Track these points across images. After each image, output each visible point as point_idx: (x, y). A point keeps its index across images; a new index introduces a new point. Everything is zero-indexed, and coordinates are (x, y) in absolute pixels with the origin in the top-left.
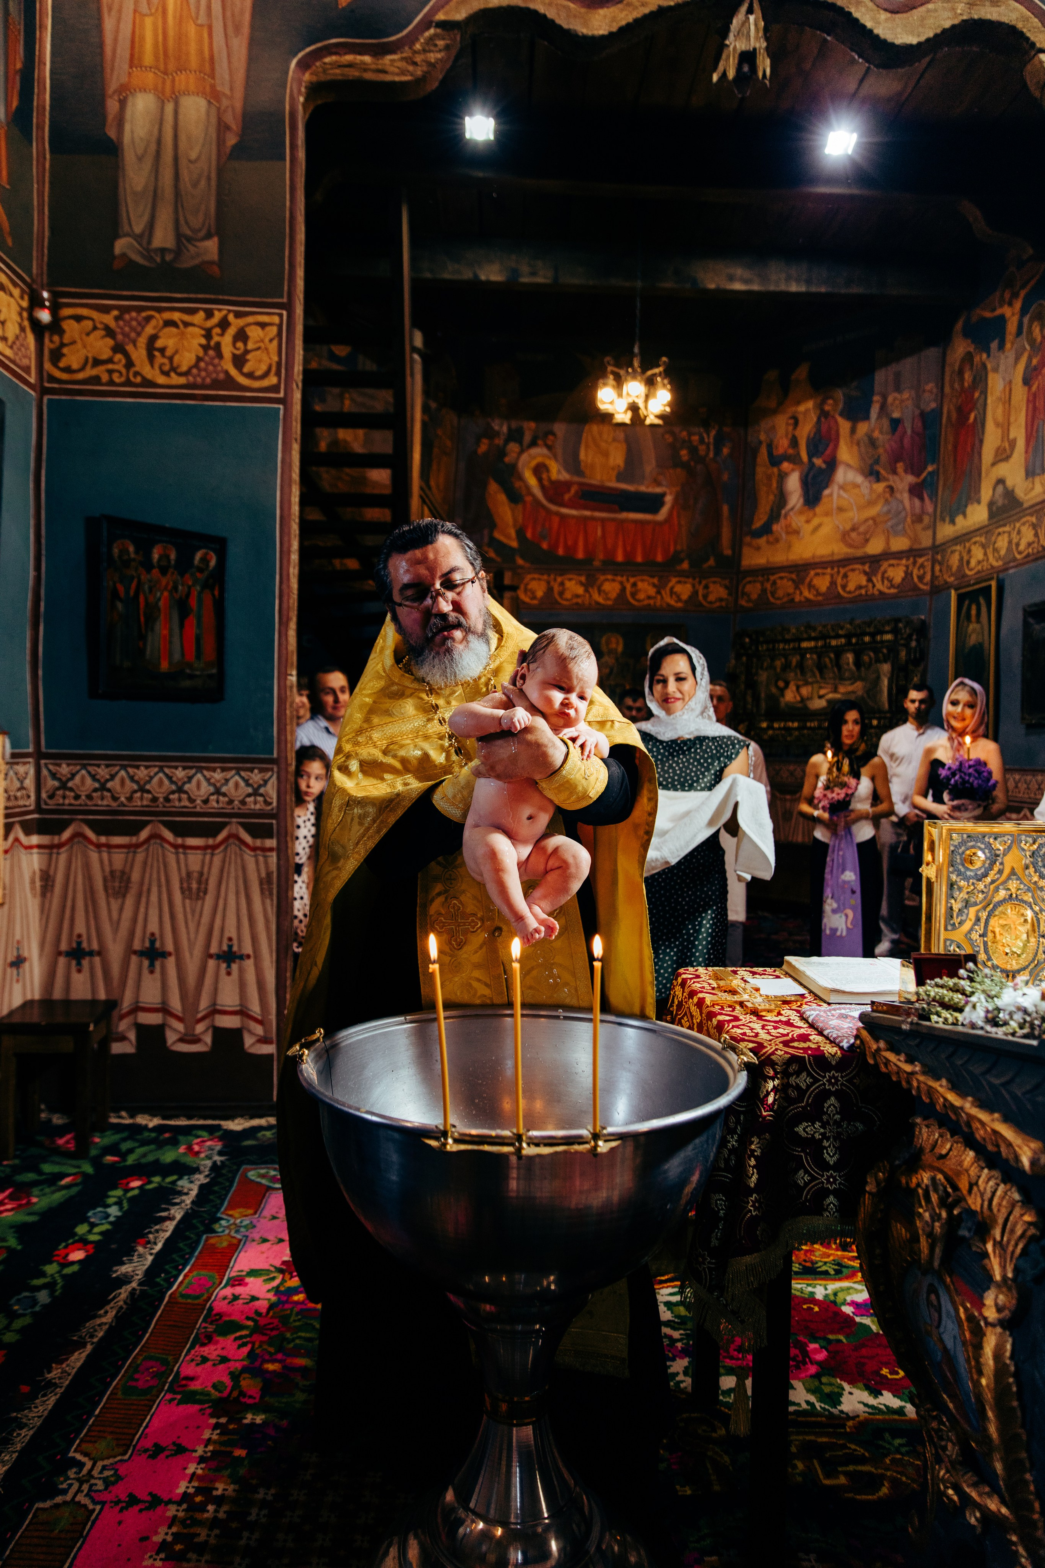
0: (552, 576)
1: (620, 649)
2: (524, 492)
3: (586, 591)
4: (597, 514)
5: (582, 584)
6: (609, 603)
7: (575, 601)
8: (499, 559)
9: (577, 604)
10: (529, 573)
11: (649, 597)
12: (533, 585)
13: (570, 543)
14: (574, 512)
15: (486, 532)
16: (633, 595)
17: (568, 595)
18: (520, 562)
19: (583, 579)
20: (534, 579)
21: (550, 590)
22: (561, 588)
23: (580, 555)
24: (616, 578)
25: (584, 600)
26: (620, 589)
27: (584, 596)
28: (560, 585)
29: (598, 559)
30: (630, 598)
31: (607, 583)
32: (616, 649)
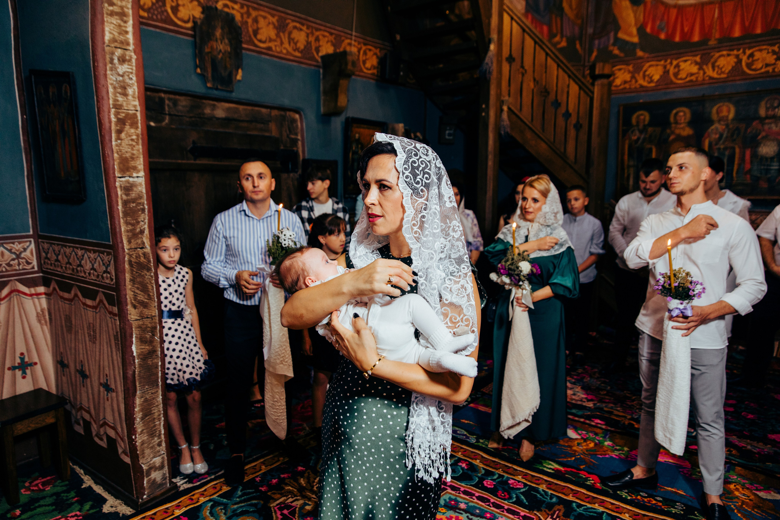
0: (669, 61)
1: (731, 116)
3: (700, 68)
5: (696, 63)
6: (723, 76)
7: (688, 79)
9: (691, 81)
10: (648, 62)
11: (767, 65)
12: (651, 71)
13: (686, 29)
15: (612, 34)
16: (749, 66)
17: (682, 75)
18: (640, 53)
19: (698, 59)
20: (650, 66)
21: (666, 72)
22: (676, 70)
23: (696, 38)
24: (732, 53)
25: (697, 78)
26: (735, 62)
27: (697, 73)
28: (675, 67)
29: (713, 39)
30: (745, 69)
31: (722, 58)
32: (727, 117)
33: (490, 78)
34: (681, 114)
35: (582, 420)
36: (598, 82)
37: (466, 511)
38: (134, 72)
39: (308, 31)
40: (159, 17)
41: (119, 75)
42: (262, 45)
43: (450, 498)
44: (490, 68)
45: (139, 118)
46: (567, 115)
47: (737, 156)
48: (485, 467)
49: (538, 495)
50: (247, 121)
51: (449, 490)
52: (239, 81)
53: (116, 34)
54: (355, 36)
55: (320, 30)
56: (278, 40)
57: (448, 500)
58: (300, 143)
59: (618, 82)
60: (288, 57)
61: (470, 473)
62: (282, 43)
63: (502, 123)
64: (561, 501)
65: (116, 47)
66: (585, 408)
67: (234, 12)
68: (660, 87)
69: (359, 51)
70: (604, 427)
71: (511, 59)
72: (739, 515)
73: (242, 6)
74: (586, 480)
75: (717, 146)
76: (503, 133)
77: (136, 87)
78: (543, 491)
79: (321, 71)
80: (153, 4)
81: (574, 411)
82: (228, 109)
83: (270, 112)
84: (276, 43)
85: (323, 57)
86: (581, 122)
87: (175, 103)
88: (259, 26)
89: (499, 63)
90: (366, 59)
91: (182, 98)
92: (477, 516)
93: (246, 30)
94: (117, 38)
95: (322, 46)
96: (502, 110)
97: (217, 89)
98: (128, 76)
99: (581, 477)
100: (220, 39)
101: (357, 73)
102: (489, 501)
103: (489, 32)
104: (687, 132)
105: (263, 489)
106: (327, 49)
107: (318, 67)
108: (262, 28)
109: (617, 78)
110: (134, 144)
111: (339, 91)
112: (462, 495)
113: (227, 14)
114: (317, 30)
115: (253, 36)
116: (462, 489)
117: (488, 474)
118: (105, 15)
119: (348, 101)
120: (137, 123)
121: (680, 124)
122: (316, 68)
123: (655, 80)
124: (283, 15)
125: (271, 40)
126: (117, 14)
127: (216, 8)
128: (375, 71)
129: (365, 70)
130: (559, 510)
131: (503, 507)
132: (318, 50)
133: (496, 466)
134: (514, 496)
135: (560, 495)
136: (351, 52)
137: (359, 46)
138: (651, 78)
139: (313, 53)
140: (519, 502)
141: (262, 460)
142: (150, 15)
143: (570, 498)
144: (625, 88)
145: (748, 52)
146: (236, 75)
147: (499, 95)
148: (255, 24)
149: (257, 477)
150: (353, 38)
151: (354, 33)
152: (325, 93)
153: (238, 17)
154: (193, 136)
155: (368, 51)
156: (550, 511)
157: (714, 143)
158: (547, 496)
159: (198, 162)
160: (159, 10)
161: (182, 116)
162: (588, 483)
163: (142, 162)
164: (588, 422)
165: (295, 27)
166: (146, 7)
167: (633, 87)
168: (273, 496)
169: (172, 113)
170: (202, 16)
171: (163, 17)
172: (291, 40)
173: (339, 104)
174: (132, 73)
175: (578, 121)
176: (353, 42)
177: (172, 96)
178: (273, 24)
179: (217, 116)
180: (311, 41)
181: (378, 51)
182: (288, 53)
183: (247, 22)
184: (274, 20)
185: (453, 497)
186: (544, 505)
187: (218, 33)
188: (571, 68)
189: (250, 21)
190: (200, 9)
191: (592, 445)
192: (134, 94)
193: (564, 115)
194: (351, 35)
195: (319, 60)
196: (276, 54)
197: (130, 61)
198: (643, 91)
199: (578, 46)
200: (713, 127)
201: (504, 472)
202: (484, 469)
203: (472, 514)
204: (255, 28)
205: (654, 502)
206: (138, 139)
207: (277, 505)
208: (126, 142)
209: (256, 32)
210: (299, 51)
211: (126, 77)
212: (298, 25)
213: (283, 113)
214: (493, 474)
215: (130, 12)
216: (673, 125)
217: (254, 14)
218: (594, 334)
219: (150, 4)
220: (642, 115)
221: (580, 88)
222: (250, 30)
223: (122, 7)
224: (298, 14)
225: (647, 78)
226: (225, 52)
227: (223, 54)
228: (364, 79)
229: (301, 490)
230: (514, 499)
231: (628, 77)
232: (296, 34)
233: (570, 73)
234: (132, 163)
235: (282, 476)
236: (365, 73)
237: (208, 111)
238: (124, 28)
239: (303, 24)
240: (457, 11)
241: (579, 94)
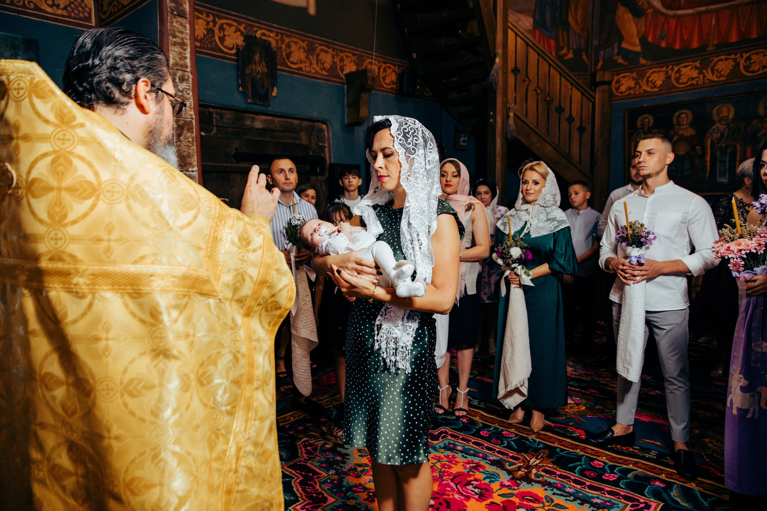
0: (670, 67)
1: (731, 116)
2: (646, 7)
3: (700, 73)
4: (711, 7)
5: (696, 68)
6: (722, 79)
7: (689, 83)
8: (626, 63)
9: (692, 85)
10: (651, 69)
12: (654, 77)
13: (685, 37)
14: (690, 11)
15: (616, 45)
16: (746, 68)
17: (684, 79)
18: (643, 61)
19: (697, 64)
20: (653, 73)
21: (668, 78)
22: (678, 75)
23: (695, 45)
24: (730, 57)
25: (697, 82)
26: (733, 65)
27: (698, 77)
28: (676, 73)
29: (711, 45)
30: (743, 71)
31: (720, 63)
32: (728, 116)
33: (496, 88)
34: (684, 116)
35: (577, 390)
36: (599, 89)
37: (461, 452)
38: (191, 88)
39: (333, 53)
40: (209, 46)
41: (179, 91)
42: (294, 66)
43: (449, 443)
44: (496, 79)
45: (194, 125)
46: (570, 119)
47: (738, 153)
48: (483, 422)
49: (527, 442)
50: (281, 131)
51: (449, 437)
52: (274, 97)
53: (178, 59)
54: (375, 56)
55: (345, 51)
56: (308, 61)
57: (447, 444)
58: (327, 149)
59: (623, 88)
60: (316, 76)
61: (469, 426)
62: (311, 64)
63: (509, 128)
64: (546, 447)
65: (177, 70)
66: (583, 381)
67: (270, 39)
68: (662, 92)
69: (379, 69)
70: (597, 395)
71: (516, 71)
72: (707, 460)
73: (277, 35)
74: (573, 433)
75: (719, 145)
76: (509, 136)
77: (192, 101)
78: (532, 439)
79: (345, 87)
80: (204, 35)
81: (572, 383)
82: (265, 121)
83: (301, 123)
84: (306, 64)
85: (346, 75)
86: (584, 126)
87: (221, 116)
88: (292, 50)
89: (505, 74)
90: (386, 76)
91: (228, 112)
92: (471, 455)
93: (280, 54)
94: (179, 62)
95: (346, 65)
96: (508, 117)
97: (256, 104)
98: (186, 91)
99: (568, 431)
100: (259, 62)
101: (378, 88)
102: (483, 445)
103: (494, 48)
104: (690, 132)
105: (291, 433)
106: (350, 68)
107: (343, 83)
108: (293, 52)
109: (622, 84)
110: (190, 145)
111: (361, 104)
112: (460, 441)
113: (265, 41)
114: (342, 52)
115: (286, 59)
116: (461, 437)
117: (485, 426)
118: (170, 45)
119: (369, 112)
120: (193, 129)
121: (683, 125)
122: (341, 85)
123: (658, 86)
124: (311, 40)
125: (301, 62)
126: (179, 44)
127: (255, 36)
128: (394, 86)
129: (385, 86)
130: (544, 453)
131: (495, 450)
132: (342, 70)
133: (493, 421)
134: (506, 442)
135: (546, 443)
136: (371, 70)
137: (380, 65)
138: (654, 83)
139: (338, 72)
140: (509, 447)
141: (291, 413)
142: (202, 45)
143: (556, 445)
144: (630, 94)
145: (745, 56)
146: (272, 92)
147: (505, 103)
148: (288, 49)
149: (286, 425)
150: (374, 57)
151: (374, 53)
152: (349, 106)
153: (274, 44)
154: (236, 144)
155: (387, 69)
156: (535, 453)
157: (716, 142)
158: (535, 443)
159: (239, 165)
160: (210, 40)
161: (227, 127)
162: (574, 435)
163: (196, 160)
164: (583, 391)
165: (322, 50)
166: (199, 38)
167: (637, 92)
168: (298, 436)
169: (219, 125)
170: (244, 43)
171: (212, 46)
172: (318, 61)
173: (361, 115)
174: (189, 89)
175: (581, 125)
176: (374, 61)
177: (218, 111)
178: (303, 48)
179: (256, 127)
180: (336, 62)
181: (396, 68)
182: (316, 72)
183: (281, 48)
184: (304, 45)
185: (452, 442)
186: (531, 449)
187: (257, 57)
188: (574, 77)
189: (283, 46)
190: (242, 38)
191: (584, 408)
192: (191, 106)
193: (567, 120)
194: (372, 55)
195: (344, 77)
196: (306, 73)
197: (188, 80)
198: (648, 96)
199: (584, 57)
200: (714, 127)
201: (499, 426)
202: (482, 423)
203: (466, 454)
204: (288, 52)
205: (631, 450)
206: (193, 141)
207: (302, 443)
208: (184, 143)
209: (289, 56)
210: (325, 71)
211: (185, 93)
212: (324, 48)
213: (312, 124)
214: (490, 427)
215: (189, 42)
216: (676, 127)
217: (287, 40)
218: (603, 323)
219: (202, 36)
220: (646, 118)
221: (582, 94)
222: (284, 53)
223: (182, 39)
224: (325, 39)
225: (650, 84)
226: (263, 72)
227: (261, 75)
228: (385, 93)
229: (323, 436)
230: (506, 445)
231: (632, 83)
232: (323, 56)
233: (572, 81)
234: (189, 160)
235: (308, 425)
236: (385, 88)
237: (248, 122)
238: (183, 55)
239: (329, 48)
240: (469, 31)
241: (582, 101)
